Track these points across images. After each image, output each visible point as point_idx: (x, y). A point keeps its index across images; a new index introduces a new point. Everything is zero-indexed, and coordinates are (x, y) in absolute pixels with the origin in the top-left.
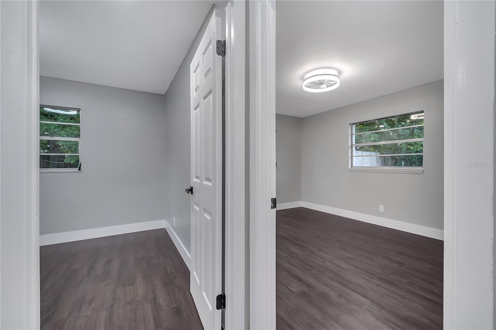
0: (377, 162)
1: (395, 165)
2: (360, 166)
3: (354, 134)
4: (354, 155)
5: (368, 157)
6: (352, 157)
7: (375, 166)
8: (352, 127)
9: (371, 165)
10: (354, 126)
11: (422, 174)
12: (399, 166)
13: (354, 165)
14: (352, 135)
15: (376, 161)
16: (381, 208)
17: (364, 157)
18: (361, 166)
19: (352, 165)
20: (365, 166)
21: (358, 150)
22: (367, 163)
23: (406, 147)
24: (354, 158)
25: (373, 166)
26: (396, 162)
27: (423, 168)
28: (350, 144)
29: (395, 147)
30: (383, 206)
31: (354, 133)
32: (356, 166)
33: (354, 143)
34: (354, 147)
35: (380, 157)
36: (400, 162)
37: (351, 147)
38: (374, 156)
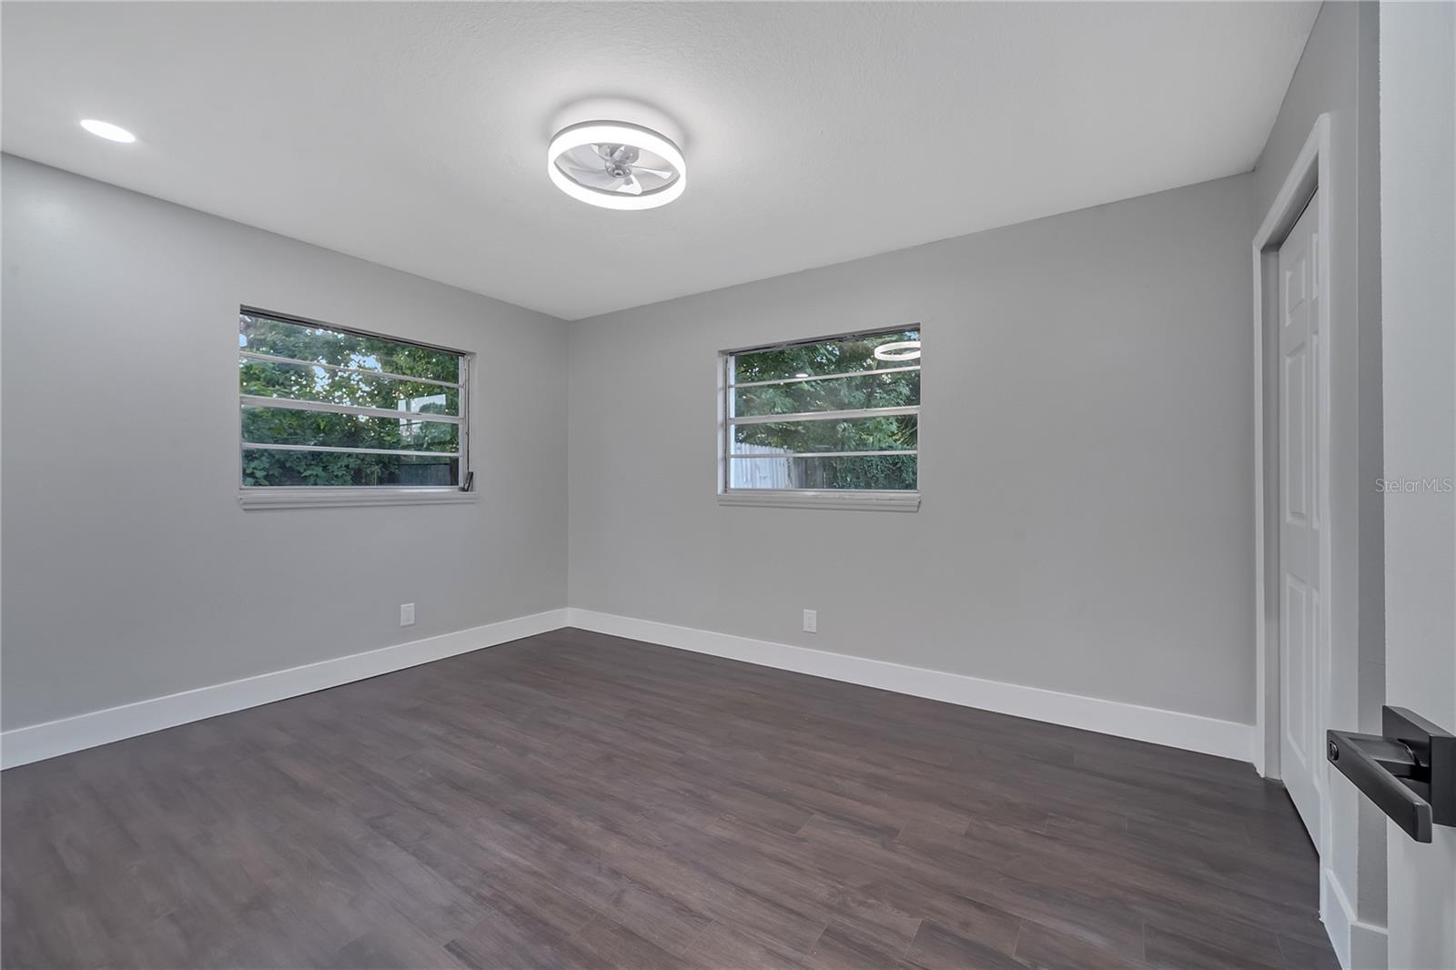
0: (789, 475)
1: (831, 485)
2: (746, 487)
3: (731, 387)
4: (732, 453)
5: (767, 459)
6: (726, 460)
7: (783, 487)
8: (727, 362)
9: (773, 485)
10: (732, 361)
11: (917, 512)
12: (839, 488)
13: (732, 486)
14: (726, 388)
15: (787, 474)
16: (810, 619)
17: (757, 459)
18: (750, 487)
19: (726, 483)
20: (758, 487)
21: (741, 442)
22: (765, 478)
23: (858, 436)
24: (732, 460)
25: (779, 487)
26: (834, 475)
27: (918, 495)
28: (720, 417)
29: (832, 437)
30: (815, 612)
31: (732, 381)
32: (737, 487)
33: (732, 415)
34: (732, 428)
35: (795, 458)
36: (842, 477)
37: (722, 425)
38: (779, 456)
